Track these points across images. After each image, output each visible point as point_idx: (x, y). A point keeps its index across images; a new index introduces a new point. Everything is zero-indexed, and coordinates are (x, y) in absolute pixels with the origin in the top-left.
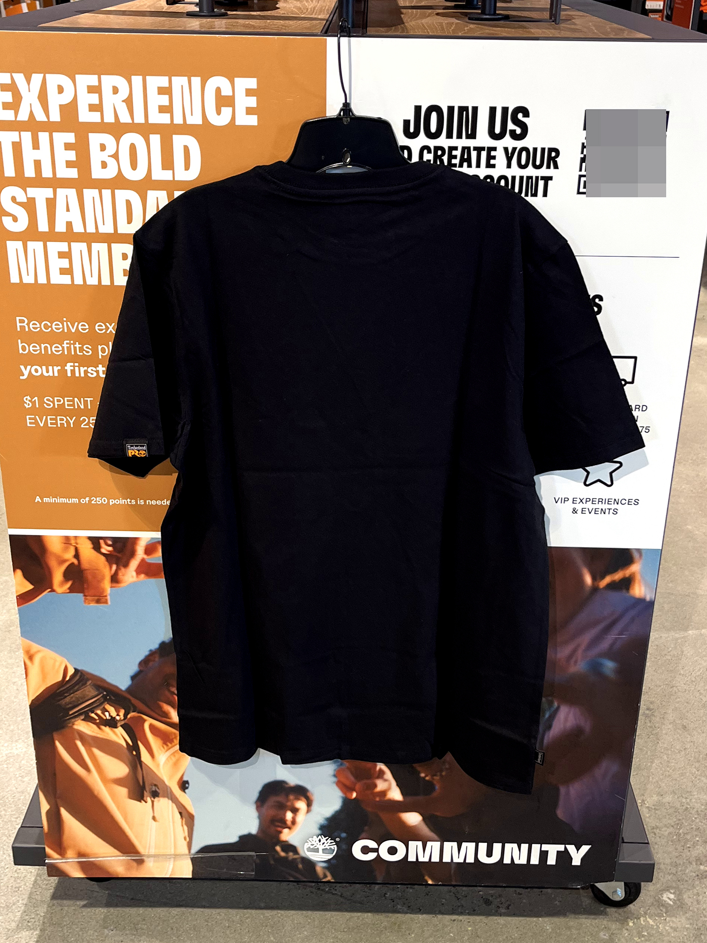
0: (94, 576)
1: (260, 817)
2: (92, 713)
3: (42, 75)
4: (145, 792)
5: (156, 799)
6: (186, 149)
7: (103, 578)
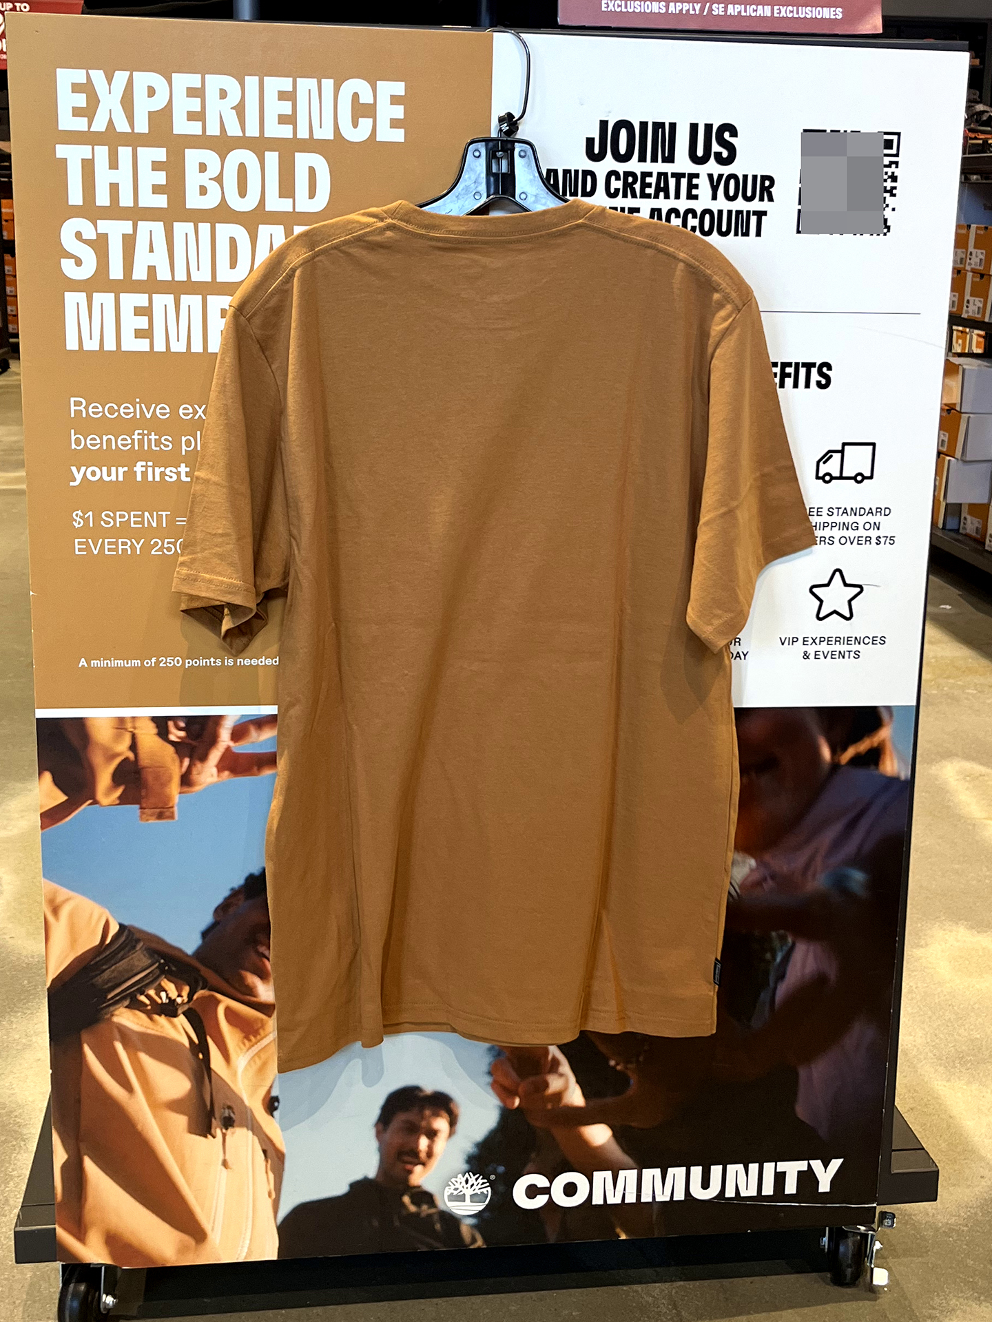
0: (157, 777)
1: (381, 1150)
2: (141, 994)
3: (128, 73)
4: (213, 1120)
5: (230, 1130)
6: (312, 171)
7: (170, 780)
